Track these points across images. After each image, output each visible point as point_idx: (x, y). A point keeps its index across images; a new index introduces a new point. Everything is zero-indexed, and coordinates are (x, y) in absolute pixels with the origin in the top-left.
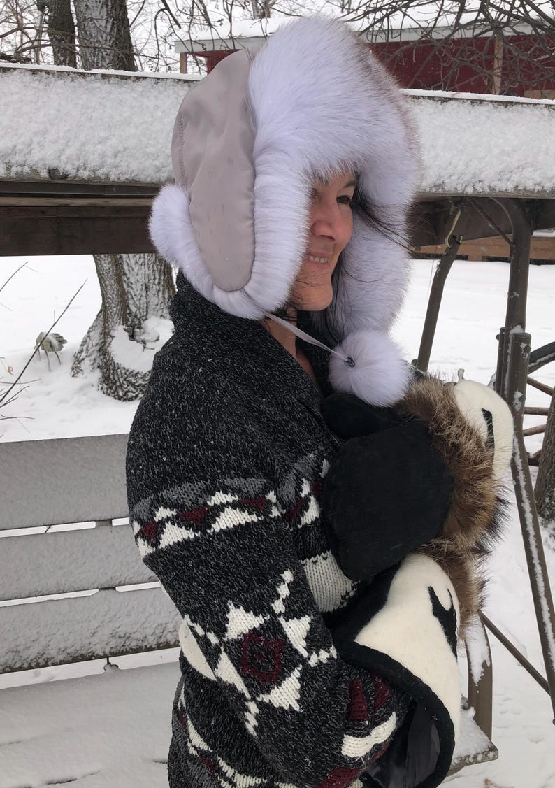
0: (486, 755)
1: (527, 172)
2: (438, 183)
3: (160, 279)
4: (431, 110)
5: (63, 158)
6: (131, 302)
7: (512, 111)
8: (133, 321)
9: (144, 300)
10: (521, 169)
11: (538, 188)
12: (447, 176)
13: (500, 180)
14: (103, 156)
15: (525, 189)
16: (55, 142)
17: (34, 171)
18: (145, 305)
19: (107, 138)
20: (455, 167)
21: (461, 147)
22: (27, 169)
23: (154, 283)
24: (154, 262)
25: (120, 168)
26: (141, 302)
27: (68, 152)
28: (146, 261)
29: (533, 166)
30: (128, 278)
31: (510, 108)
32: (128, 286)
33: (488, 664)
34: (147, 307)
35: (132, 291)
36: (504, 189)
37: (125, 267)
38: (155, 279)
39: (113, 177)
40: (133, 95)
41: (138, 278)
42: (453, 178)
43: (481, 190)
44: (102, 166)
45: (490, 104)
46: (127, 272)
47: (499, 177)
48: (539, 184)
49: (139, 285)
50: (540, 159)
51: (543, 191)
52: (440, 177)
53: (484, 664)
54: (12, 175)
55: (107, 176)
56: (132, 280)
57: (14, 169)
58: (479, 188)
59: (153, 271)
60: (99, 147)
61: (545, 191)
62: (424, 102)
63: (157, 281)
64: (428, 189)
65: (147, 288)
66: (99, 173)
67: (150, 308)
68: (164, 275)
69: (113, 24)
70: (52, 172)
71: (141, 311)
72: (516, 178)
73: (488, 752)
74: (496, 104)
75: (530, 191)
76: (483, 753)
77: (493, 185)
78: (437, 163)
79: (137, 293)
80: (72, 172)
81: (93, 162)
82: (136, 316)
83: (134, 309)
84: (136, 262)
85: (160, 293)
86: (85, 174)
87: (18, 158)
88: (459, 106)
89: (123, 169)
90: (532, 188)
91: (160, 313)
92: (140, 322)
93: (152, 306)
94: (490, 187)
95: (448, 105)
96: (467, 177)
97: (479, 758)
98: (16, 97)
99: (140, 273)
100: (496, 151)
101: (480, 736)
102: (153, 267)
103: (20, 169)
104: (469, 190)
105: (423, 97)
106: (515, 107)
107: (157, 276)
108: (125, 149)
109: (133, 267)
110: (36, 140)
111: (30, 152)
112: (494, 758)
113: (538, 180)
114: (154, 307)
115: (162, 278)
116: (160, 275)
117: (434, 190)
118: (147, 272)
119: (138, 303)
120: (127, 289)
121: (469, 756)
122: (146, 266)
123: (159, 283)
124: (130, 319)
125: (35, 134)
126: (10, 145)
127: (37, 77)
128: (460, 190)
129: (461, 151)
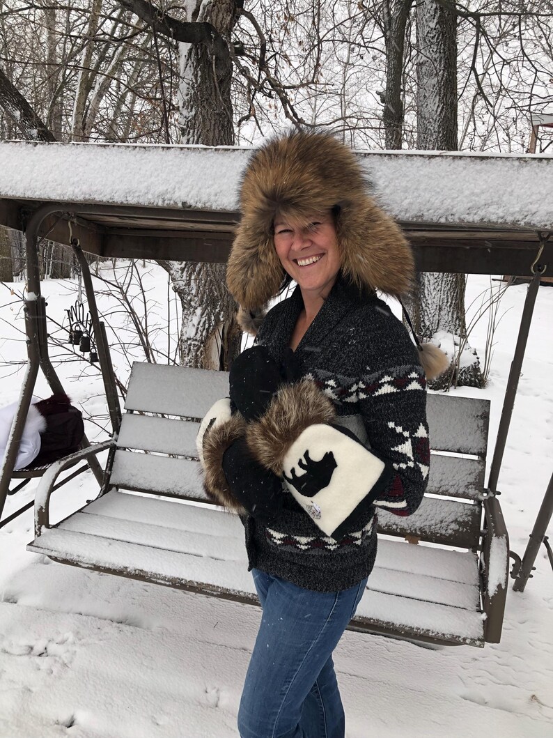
0: (474, 642)
1: (491, 209)
2: (418, 214)
3: (451, 303)
4: (419, 164)
5: (190, 196)
6: (426, 318)
7: (486, 164)
8: (425, 332)
9: (436, 317)
10: (487, 206)
11: (500, 221)
12: (425, 210)
13: (468, 214)
14: (209, 195)
15: (489, 221)
16: (186, 187)
17: (176, 203)
18: (437, 321)
19: (212, 185)
20: (433, 204)
21: (438, 190)
22: (172, 202)
23: (446, 306)
24: (449, 290)
25: (217, 202)
26: (434, 318)
27: (192, 193)
28: (443, 288)
29: (497, 204)
30: (427, 300)
31: (485, 161)
32: (426, 306)
33: (503, 587)
34: (438, 323)
35: (428, 310)
36: (471, 220)
37: (426, 292)
38: (447, 302)
39: (214, 208)
40: (230, 160)
41: (435, 300)
42: (430, 211)
43: (452, 221)
44: (209, 201)
45: (468, 159)
46: (427, 296)
47: (468, 211)
48: (502, 218)
49: (434, 306)
50: (504, 199)
51: (505, 223)
52: (420, 210)
53: (499, 586)
54: (165, 205)
55: (211, 206)
56: (429, 302)
57: (166, 202)
58: (450, 219)
59: (448, 296)
60: (208, 190)
61: (507, 223)
62: (415, 158)
63: (449, 304)
64: (410, 219)
65: (440, 309)
66: (207, 205)
67: (441, 324)
68: (456, 300)
69: (443, 108)
70: (184, 203)
71: (433, 325)
72: (482, 213)
73: (476, 640)
74: (473, 159)
75: (493, 222)
76: (471, 639)
77: (462, 217)
78: (418, 201)
79: (432, 311)
80: (194, 204)
81: (204, 199)
82: (428, 329)
83: (428, 323)
84: (435, 289)
85: (450, 314)
86: (199, 205)
87: (168, 196)
88: (442, 161)
89: (219, 203)
90: (495, 220)
91: (448, 328)
92: (431, 333)
93: (442, 322)
94: (459, 219)
95: (433, 160)
96: (441, 212)
97: (468, 641)
98: (170, 163)
99: (436, 297)
100: (467, 193)
101: (478, 630)
102: (447, 293)
103: (169, 202)
104: (443, 220)
105: (416, 155)
106: (489, 160)
107: (450, 300)
108: (221, 191)
109: (432, 291)
110: (177, 186)
111: (174, 193)
112: (480, 646)
113: (501, 214)
114: (444, 323)
115: (454, 302)
116: (452, 300)
117: (415, 219)
118: (442, 297)
119: (431, 319)
120: (425, 308)
121: (459, 637)
122: (442, 292)
123: (450, 306)
124: (424, 330)
125: (177, 183)
126: (165, 189)
127: (183, 151)
128: (435, 219)
129: (439, 192)
